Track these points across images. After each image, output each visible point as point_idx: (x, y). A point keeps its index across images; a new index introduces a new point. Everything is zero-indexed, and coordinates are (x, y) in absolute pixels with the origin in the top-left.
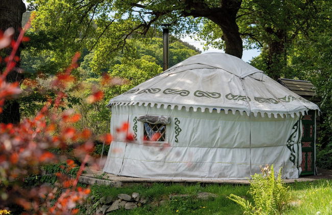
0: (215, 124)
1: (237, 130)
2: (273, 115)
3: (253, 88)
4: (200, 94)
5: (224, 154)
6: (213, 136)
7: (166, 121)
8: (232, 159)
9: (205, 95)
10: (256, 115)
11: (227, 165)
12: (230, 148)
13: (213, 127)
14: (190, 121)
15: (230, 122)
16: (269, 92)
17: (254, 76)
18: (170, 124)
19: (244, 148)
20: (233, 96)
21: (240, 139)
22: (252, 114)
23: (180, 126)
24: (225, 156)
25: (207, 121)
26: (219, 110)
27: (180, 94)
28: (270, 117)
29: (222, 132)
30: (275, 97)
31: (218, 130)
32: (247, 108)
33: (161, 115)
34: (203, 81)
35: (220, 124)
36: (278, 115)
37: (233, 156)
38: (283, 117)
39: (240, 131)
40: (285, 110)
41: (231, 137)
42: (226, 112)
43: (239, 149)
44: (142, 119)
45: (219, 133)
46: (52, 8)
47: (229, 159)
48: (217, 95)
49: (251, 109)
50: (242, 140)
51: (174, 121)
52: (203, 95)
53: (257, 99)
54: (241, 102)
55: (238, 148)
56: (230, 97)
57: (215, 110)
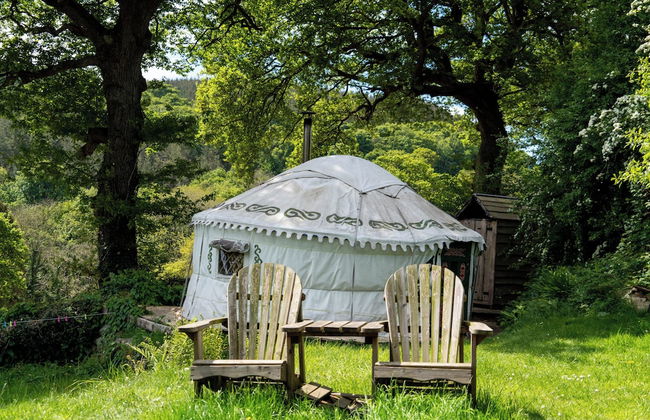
0: (306, 256)
1: (336, 266)
2: (389, 246)
3: (374, 207)
4: (293, 213)
5: (318, 298)
6: (304, 272)
7: (241, 250)
8: (329, 306)
9: (299, 214)
10: (363, 245)
11: (319, 313)
12: (328, 289)
13: (304, 259)
14: (274, 249)
15: (327, 253)
16: (401, 214)
17: (385, 191)
18: (248, 252)
19: (347, 290)
20: (338, 218)
21: (341, 277)
22: (357, 243)
23: (261, 256)
24: (320, 301)
25: (296, 250)
26: (310, 237)
27: (266, 212)
28: (384, 249)
29: (316, 267)
30: (405, 222)
31: (310, 264)
32: (352, 235)
33: (238, 240)
34: (305, 195)
35: (314, 255)
36: (399, 247)
37: (331, 302)
38: (405, 250)
39: (340, 267)
40: (412, 241)
41: (328, 274)
42: (320, 240)
43: (341, 293)
44: (215, 244)
45: (312, 267)
46: (223, 80)
47: (325, 304)
48: (316, 216)
49: (358, 237)
50: (343, 280)
51: (253, 249)
52: (296, 215)
53: (373, 223)
54: (345, 226)
55: (339, 290)
56: (332, 219)
57: (305, 236)
